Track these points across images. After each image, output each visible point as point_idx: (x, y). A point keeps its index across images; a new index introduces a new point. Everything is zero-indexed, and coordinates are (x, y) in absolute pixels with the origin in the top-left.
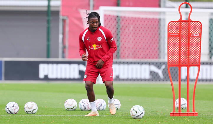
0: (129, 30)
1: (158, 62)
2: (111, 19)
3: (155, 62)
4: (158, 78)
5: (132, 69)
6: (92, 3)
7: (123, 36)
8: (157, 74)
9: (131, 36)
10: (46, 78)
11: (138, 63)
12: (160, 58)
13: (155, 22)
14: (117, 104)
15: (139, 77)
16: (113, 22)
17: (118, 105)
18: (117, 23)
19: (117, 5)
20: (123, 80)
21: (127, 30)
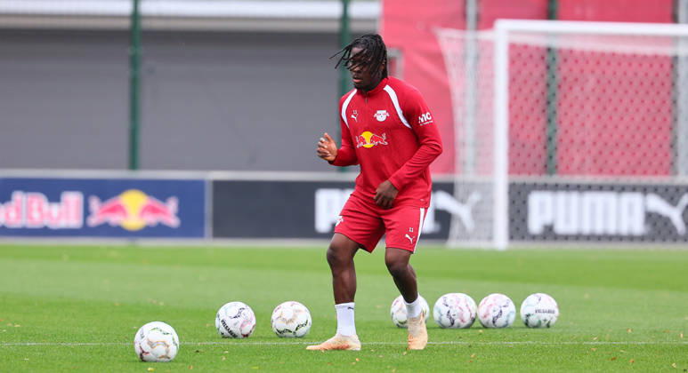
0: (582, 89)
1: (672, 187)
2: (531, 56)
3: (661, 186)
4: (670, 232)
5: (593, 206)
6: (472, 10)
7: (565, 106)
8: (666, 221)
9: (588, 107)
11: (612, 188)
12: (676, 173)
13: (662, 66)
14: (547, 308)
15: (612, 229)
16: (537, 66)
17: (549, 312)
18: (548, 67)
19: (549, 15)
20: (566, 238)
21: (577, 89)
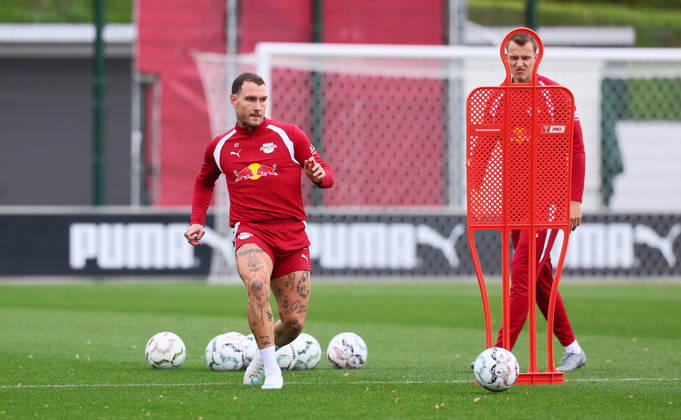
0: (348, 115)
1: (442, 217)
2: (294, 81)
3: (431, 217)
4: (442, 265)
5: (361, 238)
6: (232, 32)
7: (330, 132)
8: (438, 254)
9: (354, 133)
10: (92, 268)
11: (378, 219)
12: (447, 202)
13: (431, 90)
15: (381, 262)
16: (300, 91)
18: (312, 92)
19: (313, 38)
20: (333, 272)
21: (342, 116)
